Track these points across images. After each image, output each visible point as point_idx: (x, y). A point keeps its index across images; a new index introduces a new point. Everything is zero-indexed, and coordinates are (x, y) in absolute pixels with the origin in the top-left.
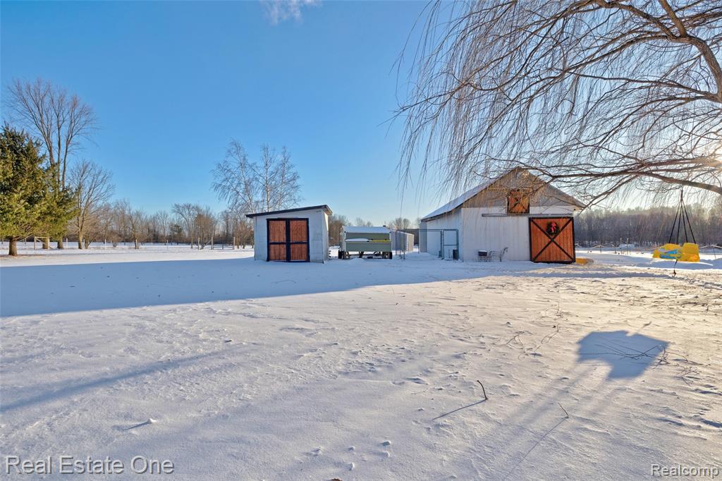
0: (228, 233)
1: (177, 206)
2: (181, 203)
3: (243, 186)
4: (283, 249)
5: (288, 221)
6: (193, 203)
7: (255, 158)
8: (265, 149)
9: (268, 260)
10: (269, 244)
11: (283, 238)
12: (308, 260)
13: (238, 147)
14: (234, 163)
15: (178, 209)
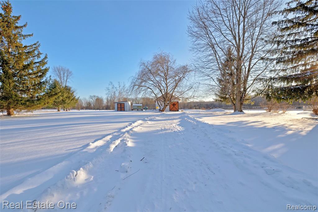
0: (108, 105)
1: (91, 96)
2: (92, 95)
3: (113, 93)
4: (120, 109)
5: (121, 104)
6: (96, 95)
7: (116, 85)
8: (119, 83)
9: (117, 111)
10: (117, 108)
11: (120, 107)
12: (124, 111)
13: (112, 83)
14: (110, 87)
15: (91, 97)
